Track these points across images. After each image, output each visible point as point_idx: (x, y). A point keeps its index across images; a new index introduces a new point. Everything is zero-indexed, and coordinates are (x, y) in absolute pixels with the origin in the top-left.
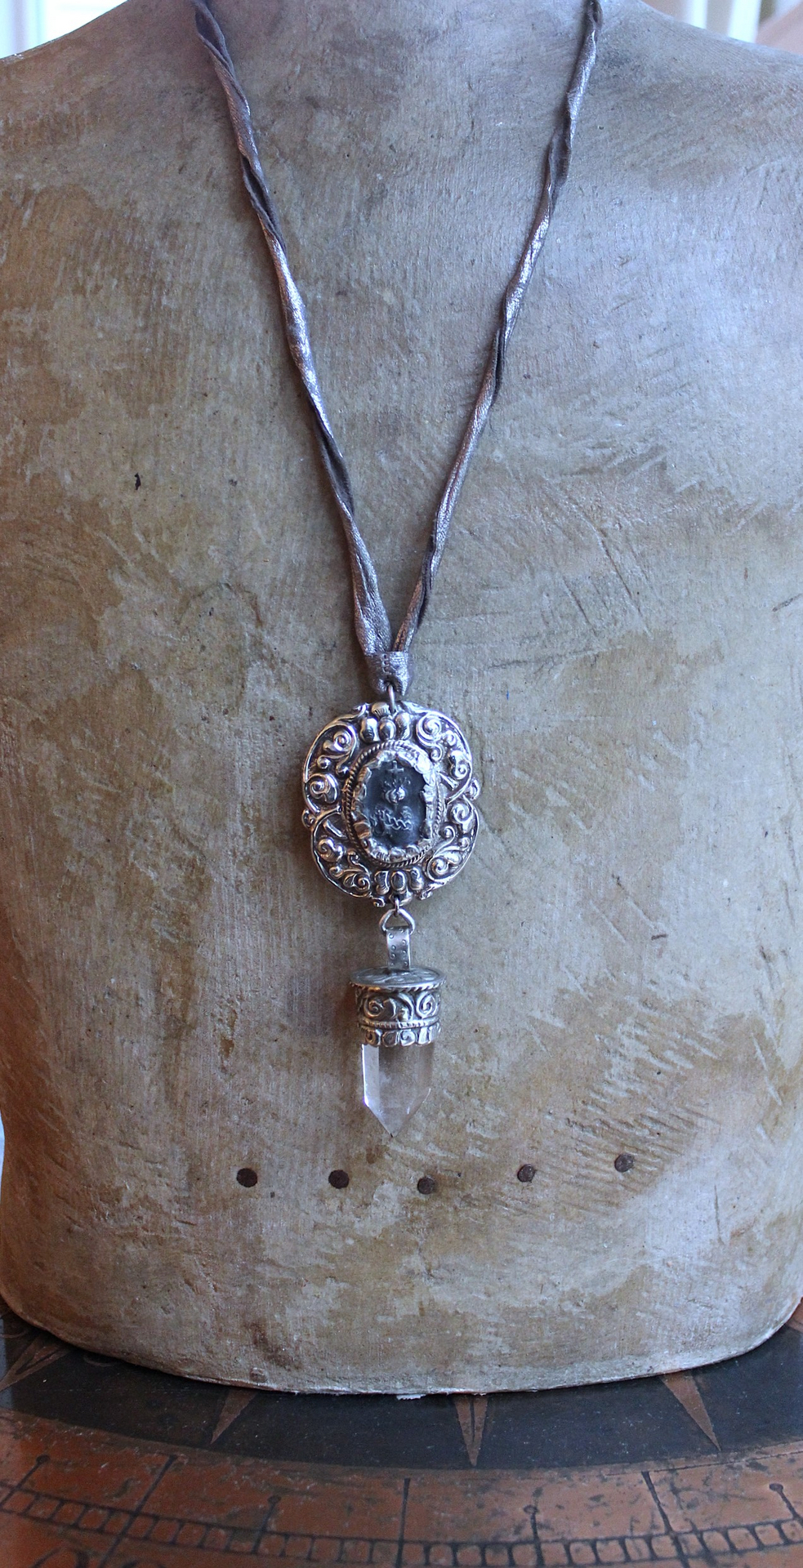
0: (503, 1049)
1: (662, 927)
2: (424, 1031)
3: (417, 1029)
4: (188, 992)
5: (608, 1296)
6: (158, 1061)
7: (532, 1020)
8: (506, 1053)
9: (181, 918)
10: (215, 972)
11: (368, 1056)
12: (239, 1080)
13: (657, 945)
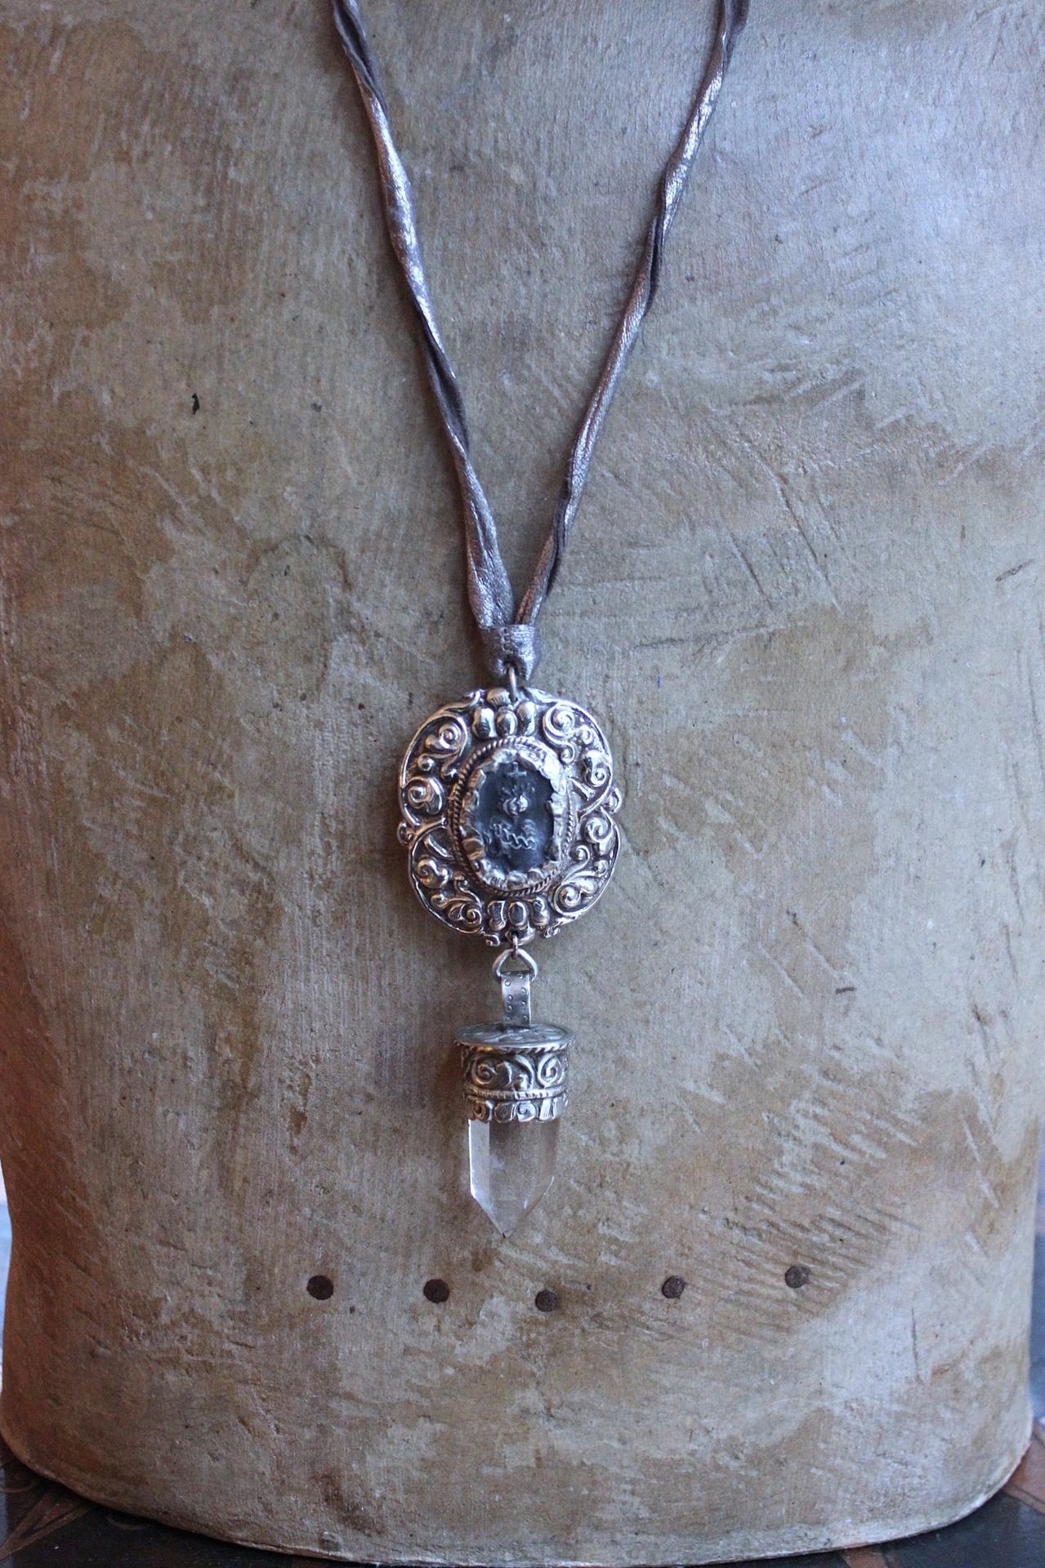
0: (645, 1128)
1: (850, 978)
2: (546, 1104)
3: (538, 1101)
4: (250, 1050)
5: (776, 1447)
6: (210, 1138)
7: (684, 1093)
8: (651, 1134)
9: (243, 956)
10: (285, 1026)
11: (476, 1134)
12: (313, 1163)
13: (843, 1000)
